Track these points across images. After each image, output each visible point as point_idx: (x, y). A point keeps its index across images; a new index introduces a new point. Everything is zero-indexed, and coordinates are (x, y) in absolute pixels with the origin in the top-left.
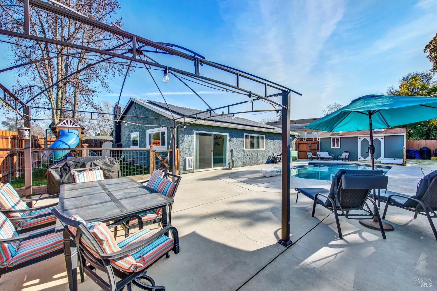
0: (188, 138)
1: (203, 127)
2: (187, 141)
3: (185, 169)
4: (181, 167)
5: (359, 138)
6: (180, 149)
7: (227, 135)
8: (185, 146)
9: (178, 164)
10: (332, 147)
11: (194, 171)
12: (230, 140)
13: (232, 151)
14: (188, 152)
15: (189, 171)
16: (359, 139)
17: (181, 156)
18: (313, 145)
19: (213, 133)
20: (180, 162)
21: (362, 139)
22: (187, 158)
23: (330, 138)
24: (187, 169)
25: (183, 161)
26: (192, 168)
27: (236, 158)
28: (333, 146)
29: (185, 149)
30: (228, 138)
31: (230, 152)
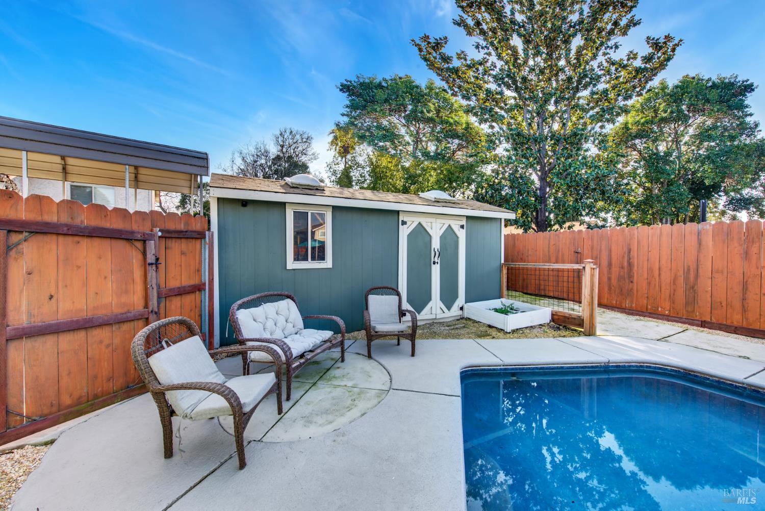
5: (401, 218)
10: (291, 264)
16: (404, 223)
18: (176, 246)
21: (412, 223)
23: (283, 205)
28: (297, 258)
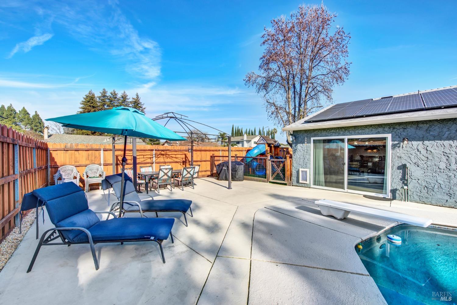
0: (302, 147)
1: (325, 131)
2: (301, 150)
3: (298, 181)
4: (294, 178)
6: (293, 158)
7: (389, 136)
8: (298, 156)
9: (291, 175)
11: (311, 187)
12: (394, 146)
13: (403, 167)
14: (302, 163)
15: (304, 185)
17: (293, 166)
19: (346, 138)
20: (293, 174)
22: (301, 169)
24: (300, 181)
25: (295, 172)
26: (308, 182)
27: (424, 184)
29: (298, 160)
30: (389, 143)
31: (395, 167)
